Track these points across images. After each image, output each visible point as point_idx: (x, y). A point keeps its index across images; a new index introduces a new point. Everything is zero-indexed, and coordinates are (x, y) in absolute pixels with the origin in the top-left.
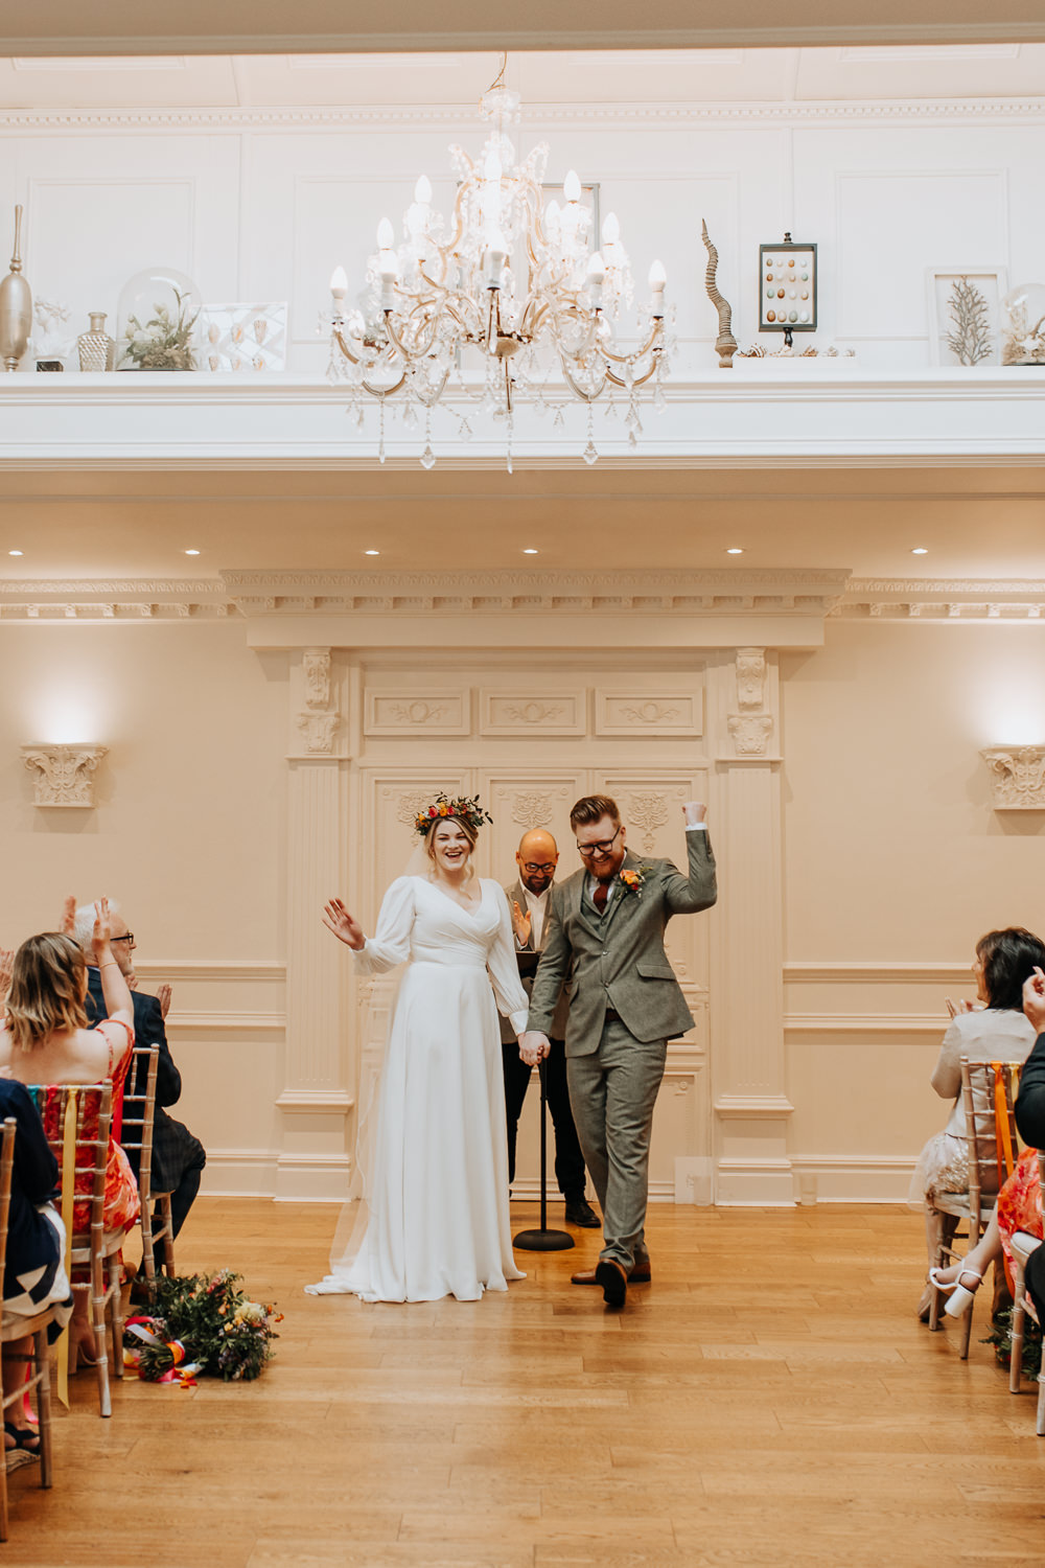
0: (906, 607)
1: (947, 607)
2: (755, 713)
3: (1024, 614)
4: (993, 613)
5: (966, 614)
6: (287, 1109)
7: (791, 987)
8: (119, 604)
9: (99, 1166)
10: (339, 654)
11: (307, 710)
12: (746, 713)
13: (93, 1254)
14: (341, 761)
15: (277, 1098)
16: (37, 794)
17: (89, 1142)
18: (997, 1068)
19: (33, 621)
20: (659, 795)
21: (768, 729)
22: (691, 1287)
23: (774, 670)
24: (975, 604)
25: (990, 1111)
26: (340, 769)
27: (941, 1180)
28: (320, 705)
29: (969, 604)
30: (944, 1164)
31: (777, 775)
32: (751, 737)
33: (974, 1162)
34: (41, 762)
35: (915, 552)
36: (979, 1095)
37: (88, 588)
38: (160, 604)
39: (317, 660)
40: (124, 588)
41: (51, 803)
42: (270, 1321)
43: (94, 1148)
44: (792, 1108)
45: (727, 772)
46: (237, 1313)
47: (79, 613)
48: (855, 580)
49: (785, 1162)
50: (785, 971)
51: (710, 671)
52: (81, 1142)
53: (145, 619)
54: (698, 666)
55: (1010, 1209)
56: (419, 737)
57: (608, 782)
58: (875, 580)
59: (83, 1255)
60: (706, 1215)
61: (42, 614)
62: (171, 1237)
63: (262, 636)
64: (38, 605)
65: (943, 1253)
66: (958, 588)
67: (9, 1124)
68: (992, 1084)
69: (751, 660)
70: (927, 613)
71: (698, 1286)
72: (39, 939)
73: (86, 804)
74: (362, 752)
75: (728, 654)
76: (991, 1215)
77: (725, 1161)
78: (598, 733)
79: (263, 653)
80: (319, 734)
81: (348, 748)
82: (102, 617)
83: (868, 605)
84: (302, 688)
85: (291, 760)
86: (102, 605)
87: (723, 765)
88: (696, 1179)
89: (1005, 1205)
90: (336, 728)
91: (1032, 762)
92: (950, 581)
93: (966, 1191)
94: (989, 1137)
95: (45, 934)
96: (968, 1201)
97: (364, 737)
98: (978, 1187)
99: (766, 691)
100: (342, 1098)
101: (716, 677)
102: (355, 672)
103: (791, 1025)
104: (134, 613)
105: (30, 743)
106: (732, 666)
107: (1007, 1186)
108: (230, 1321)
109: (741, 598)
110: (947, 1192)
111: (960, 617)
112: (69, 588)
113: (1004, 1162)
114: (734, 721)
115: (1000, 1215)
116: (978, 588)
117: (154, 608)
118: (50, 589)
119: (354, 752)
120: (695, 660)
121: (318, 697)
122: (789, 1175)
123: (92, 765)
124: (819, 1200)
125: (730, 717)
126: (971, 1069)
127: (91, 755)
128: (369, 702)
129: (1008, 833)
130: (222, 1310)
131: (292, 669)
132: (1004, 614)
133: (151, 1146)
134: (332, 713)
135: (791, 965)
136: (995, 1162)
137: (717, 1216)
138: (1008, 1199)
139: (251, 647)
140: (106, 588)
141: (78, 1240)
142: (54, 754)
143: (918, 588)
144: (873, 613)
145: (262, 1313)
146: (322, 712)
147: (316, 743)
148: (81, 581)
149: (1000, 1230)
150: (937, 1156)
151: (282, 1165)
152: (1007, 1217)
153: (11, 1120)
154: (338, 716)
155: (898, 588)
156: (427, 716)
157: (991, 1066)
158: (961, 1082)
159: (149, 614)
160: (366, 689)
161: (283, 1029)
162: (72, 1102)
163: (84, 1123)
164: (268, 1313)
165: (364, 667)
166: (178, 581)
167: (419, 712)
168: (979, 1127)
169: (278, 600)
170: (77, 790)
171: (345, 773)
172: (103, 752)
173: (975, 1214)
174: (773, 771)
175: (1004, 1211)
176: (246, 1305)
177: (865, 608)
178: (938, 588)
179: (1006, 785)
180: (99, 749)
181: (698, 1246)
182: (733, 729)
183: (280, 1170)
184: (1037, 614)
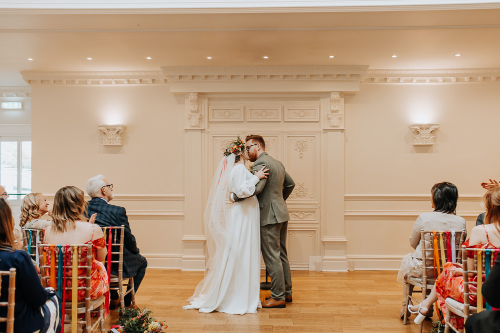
0: (386, 79)
1: (399, 79)
2: (336, 114)
3: (424, 81)
4: (414, 81)
5: (405, 81)
6: (185, 241)
7: (346, 202)
8: (130, 79)
9: (88, 276)
10: (201, 95)
11: (190, 113)
12: (333, 114)
13: (87, 310)
14: (201, 130)
15: (182, 238)
16: (104, 141)
17: (83, 267)
18: (435, 233)
19: (102, 85)
20: (305, 140)
21: (340, 119)
22: (317, 305)
23: (343, 100)
24: (408, 78)
25: (431, 249)
26: (201, 133)
27: (411, 272)
28: (194, 112)
29: (406, 78)
30: (413, 266)
31: (343, 134)
32: (335, 122)
33: (425, 268)
34: (105, 131)
35: (393, 57)
36: (427, 242)
37: (119, 74)
38: (143, 79)
39: (194, 97)
40: (131, 74)
41: (108, 144)
42: (163, 328)
43: (85, 269)
44: (346, 240)
45: (327, 133)
46: (149, 326)
47: (117, 83)
48: (370, 70)
49: (344, 258)
50: (345, 197)
51: (322, 100)
52: (80, 267)
53: (138, 85)
54: (318, 99)
55: (441, 286)
56: (227, 122)
57: (288, 136)
58: (376, 70)
59: (82, 310)
60: (319, 275)
61: (104, 83)
62: (134, 292)
63: (175, 89)
64: (103, 80)
65: (409, 298)
66: (403, 72)
67: (12, 272)
68: (432, 239)
69: (335, 96)
70: (393, 81)
71: (319, 304)
72: (64, 189)
73: (120, 144)
74: (208, 127)
75: (327, 94)
76: (433, 288)
77: (325, 257)
78: (285, 121)
79: (177, 95)
80: (195, 121)
81: (204, 126)
82: (124, 84)
83: (373, 79)
84: (189, 106)
85: (186, 130)
86: (124, 80)
87: (326, 131)
88: (316, 263)
89: (439, 284)
90: (200, 119)
91: (426, 129)
92: (401, 70)
93: (421, 277)
94: (431, 258)
95: (67, 187)
96: (422, 281)
97: (209, 122)
98: (426, 277)
99: (340, 106)
100: (202, 238)
101: (324, 103)
102: (206, 101)
103: (346, 214)
104: (134, 82)
105: (101, 125)
106: (329, 98)
107: (440, 277)
108: (146, 329)
109: (332, 75)
110: (412, 277)
111: (404, 82)
112: (113, 74)
113: (436, 268)
114: (330, 116)
115: (437, 288)
116: (410, 72)
117: (141, 81)
118: (106, 74)
119: (206, 127)
120: (317, 96)
121: (194, 109)
122: (346, 262)
123: (121, 132)
124: (355, 269)
125: (328, 115)
126: (425, 233)
127: (120, 128)
128: (211, 111)
129: (417, 152)
130: (144, 325)
131: (186, 100)
132: (418, 81)
133: (122, 262)
134: (198, 114)
135: (347, 195)
136: (433, 268)
137: (323, 275)
138: (440, 282)
139: (172, 93)
140: (125, 74)
141: (81, 304)
142: (109, 128)
143: (390, 72)
144: (375, 81)
145: (159, 326)
146: (196, 114)
147: (193, 124)
148: (117, 72)
149: (437, 293)
150: (409, 263)
151: (183, 259)
152: (439, 288)
153: (13, 269)
154: (201, 115)
155: (383, 72)
156: (229, 115)
157: (432, 232)
158: (420, 238)
159: (139, 83)
160: (210, 107)
161: (184, 216)
162: (76, 251)
163: (81, 259)
164: (162, 325)
165: (209, 99)
166: (148, 71)
167: (227, 114)
168: (426, 255)
169: (180, 77)
170: (116, 140)
171: (203, 134)
172: (125, 128)
173: (425, 287)
174: (342, 133)
175: (439, 286)
176: (153, 323)
177: (372, 79)
178: (396, 72)
179: (417, 137)
180: (123, 126)
181: (318, 288)
182: (329, 119)
183: (183, 260)
184: (429, 81)
